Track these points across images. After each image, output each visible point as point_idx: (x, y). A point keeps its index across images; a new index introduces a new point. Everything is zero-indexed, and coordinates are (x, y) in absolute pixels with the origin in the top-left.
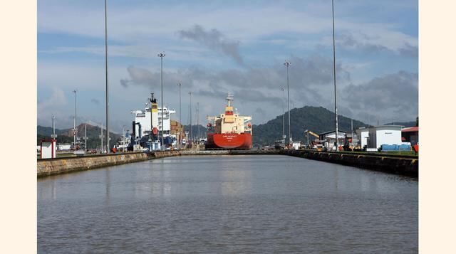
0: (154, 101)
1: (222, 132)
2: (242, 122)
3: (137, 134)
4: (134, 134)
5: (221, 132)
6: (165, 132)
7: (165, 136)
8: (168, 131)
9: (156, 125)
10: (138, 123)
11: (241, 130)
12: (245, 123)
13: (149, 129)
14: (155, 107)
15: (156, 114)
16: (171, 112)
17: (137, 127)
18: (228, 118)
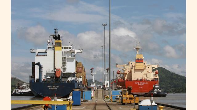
0: (57, 38)
1: (133, 79)
2: (150, 70)
3: (37, 77)
4: (33, 76)
5: (131, 78)
6: (70, 75)
7: (70, 79)
8: (74, 74)
9: (59, 65)
10: (38, 64)
11: (151, 76)
12: (153, 70)
13: (51, 70)
14: (59, 44)
15: (59, 52)
16: (77, 51)
17: (37, 68)
18: (139, 66)
